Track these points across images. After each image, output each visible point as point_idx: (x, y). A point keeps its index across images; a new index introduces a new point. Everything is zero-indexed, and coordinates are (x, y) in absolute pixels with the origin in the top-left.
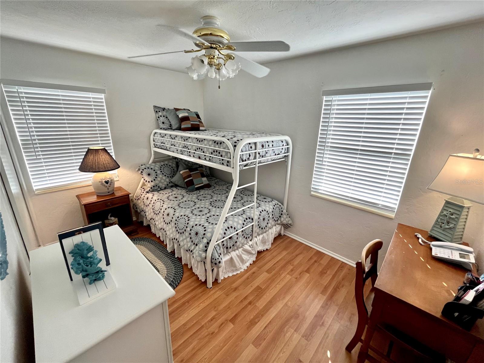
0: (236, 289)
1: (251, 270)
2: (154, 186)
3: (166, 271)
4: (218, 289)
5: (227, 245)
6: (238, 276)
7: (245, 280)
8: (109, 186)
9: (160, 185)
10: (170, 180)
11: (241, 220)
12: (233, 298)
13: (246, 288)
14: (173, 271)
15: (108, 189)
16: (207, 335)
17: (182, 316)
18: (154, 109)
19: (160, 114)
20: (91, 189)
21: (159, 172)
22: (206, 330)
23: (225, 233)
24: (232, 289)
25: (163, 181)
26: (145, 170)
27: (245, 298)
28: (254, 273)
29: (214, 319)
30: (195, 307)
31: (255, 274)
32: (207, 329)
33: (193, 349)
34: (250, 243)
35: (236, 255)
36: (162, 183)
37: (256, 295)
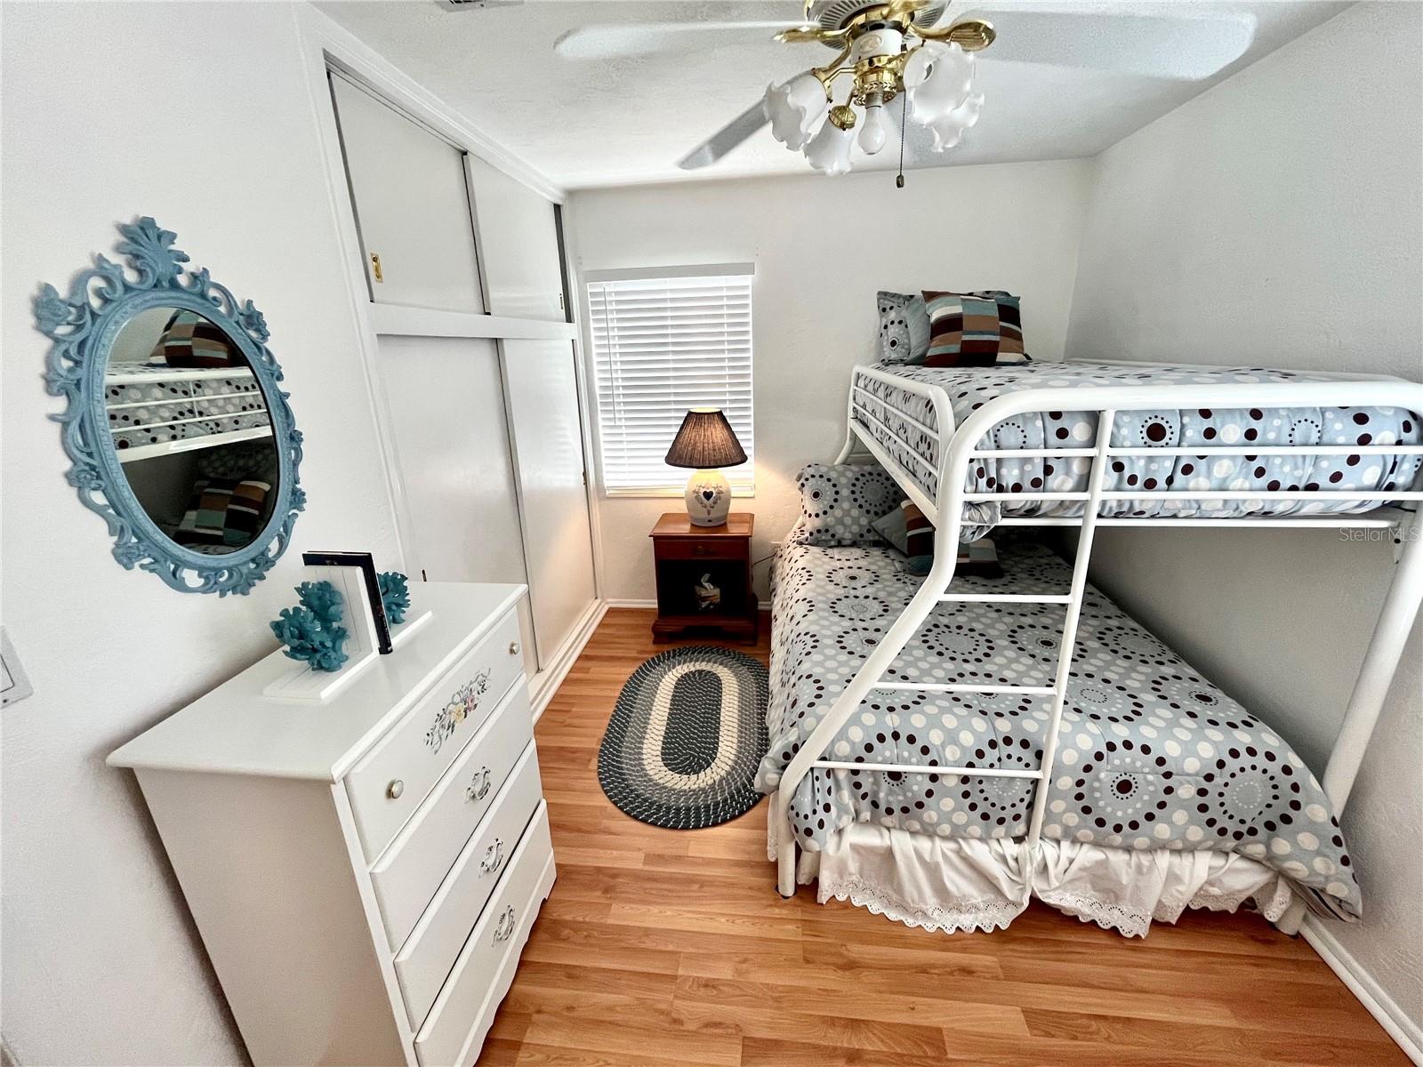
0: (851, 966)
1: (964, 950)
2: (819, 531)
3: (728, 768)
4: (799, 918)
5: (876, 793)
6: (897, 930)
7: (910, 967)
8: (712, 507)
9: (840, 531)
10: (870, 523)
11: (973, 731)
12: (814, 984)
13: (887, 996)
14: (741, 779)
15: (709, 513)
16: (662, 1012)
17: (662, 908)
18: (878, 300)
19: (892, 315)
20: (681, 507)
21: (845, 492)
22: (671, 997)
23: (869, 748)
24: (841, 955)
25: (848, 521)
26: (811, 479)
27: (854, 1024)
28: (967, 971)
29: (714, 987)
30: (700, 913)
31: (969, 982)
32: (676, 997)
33: (610, 1009)
34: (1010, 848)
35: (913, 853)
36: (845, 526)
37: (899, 1050)
